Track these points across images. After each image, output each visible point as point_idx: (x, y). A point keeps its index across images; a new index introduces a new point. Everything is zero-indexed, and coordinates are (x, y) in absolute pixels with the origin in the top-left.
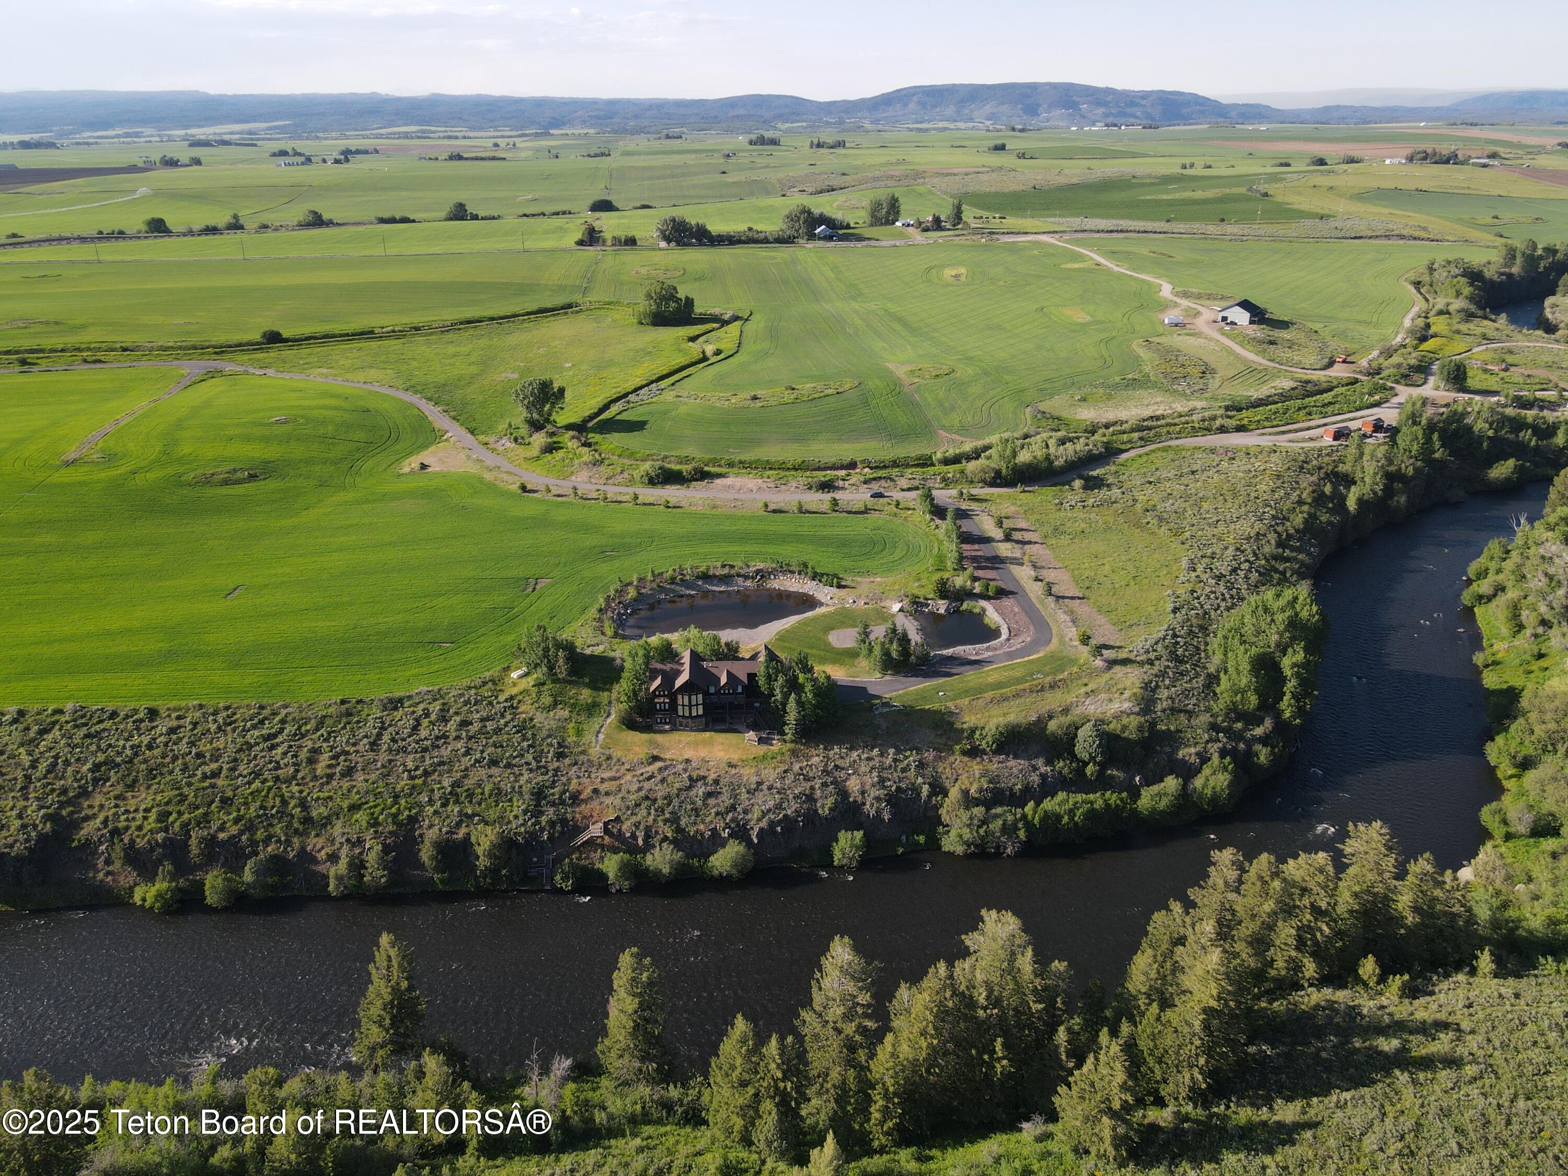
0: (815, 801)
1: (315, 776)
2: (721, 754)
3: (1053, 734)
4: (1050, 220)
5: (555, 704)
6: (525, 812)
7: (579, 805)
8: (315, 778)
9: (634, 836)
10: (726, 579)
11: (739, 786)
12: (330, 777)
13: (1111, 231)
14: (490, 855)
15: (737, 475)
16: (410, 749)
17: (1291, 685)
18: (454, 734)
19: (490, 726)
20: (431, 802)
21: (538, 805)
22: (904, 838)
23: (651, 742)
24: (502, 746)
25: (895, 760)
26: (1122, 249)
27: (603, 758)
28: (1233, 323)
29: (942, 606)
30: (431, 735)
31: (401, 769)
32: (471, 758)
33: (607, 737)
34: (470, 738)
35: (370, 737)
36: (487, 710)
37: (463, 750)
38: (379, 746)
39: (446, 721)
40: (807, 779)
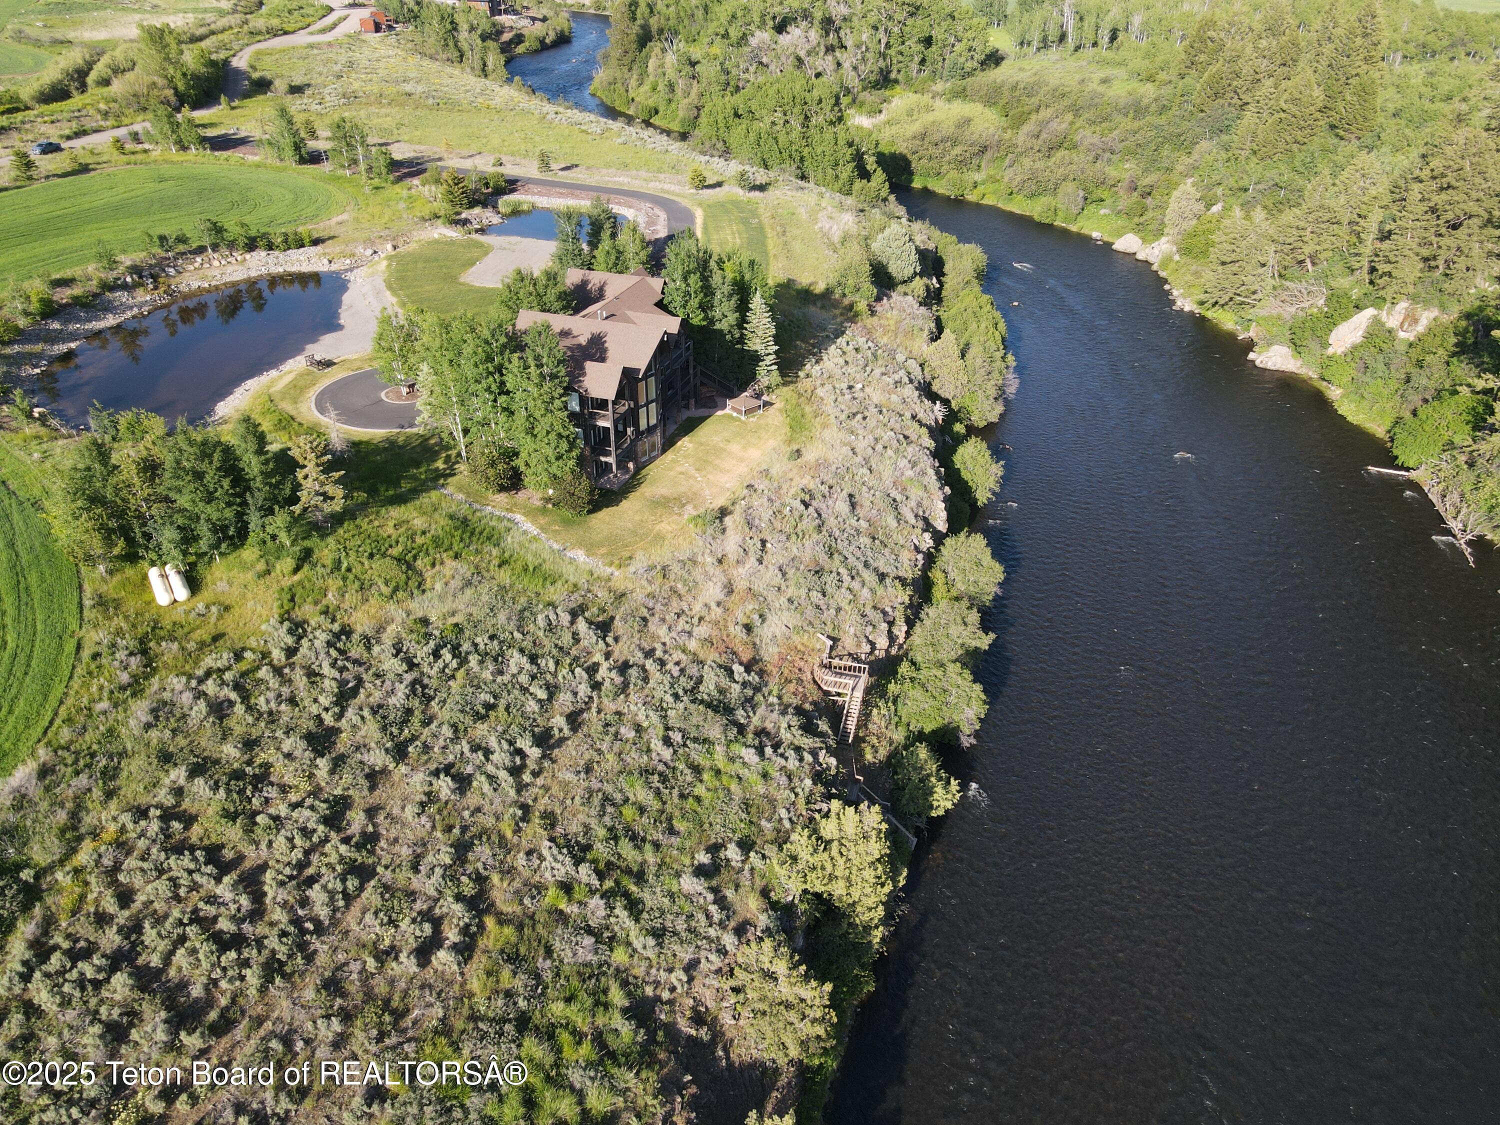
0: (906, 436)
2: (755, 454)
3: (871, 262)
5: (407, 566)
6: (757, 752)
7: (766, 672)
9: (873, 644)
11: (848, 470)
18: (349, 779)
19: (386, 696)
20: (603, 937)
21: (743, 727)
25: (856, 351)
27: (656, 578)
29: (484, 216)
30: (306, 832)
31: (407, 964)
32: (491, 778)
33: (590, 548)
34: (400, 752)
35: (133, 1015)
36: (300, 680)
37: (444, 786)
38: (209, 1002)
39: (262, 778)
40: (864, 418)
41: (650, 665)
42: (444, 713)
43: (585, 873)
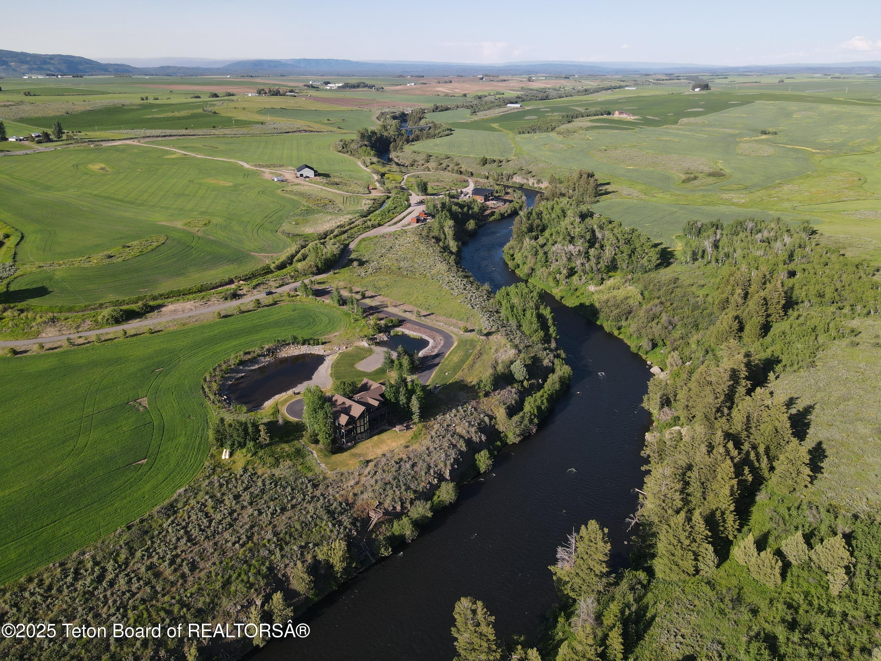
0: (456, 446)
1: (172, 583)
2: (394, 444)
3: (503, 373)
4: (116, 131)
5: (277, 460)
6: (334, 525)
7: (353, 507)
8: (173, 584)
9: (394, 508)
10: (254, 361)
11: (421, 455)
12: (183, 576)
13: (165, 136)
14: (343, 559)
15: (172, 303)
16: (220, 530)
17: (550, 322)
18: (238, 506)
19: (255, 491)
20: (271, 552)
21: (335, 518)
22: (491, 447)
23: (355, 455)
24: (276, 498)
25: (464, 411)
26: (190, 145)
27: (339, 476)
28: (307, 177)
29: (383, 337)
30: (224, 515)
31: (230, 544)
32: (267, 514)
33: (327, 464)
34: (251, 504)
35: (182, 538)
36: (240, 483)
37: (256, 513)
38: (195, 539)
39: (222, 502)
40: (443, 437)
41: (321, 498)
42: (265, 497)
43: (275, 539)
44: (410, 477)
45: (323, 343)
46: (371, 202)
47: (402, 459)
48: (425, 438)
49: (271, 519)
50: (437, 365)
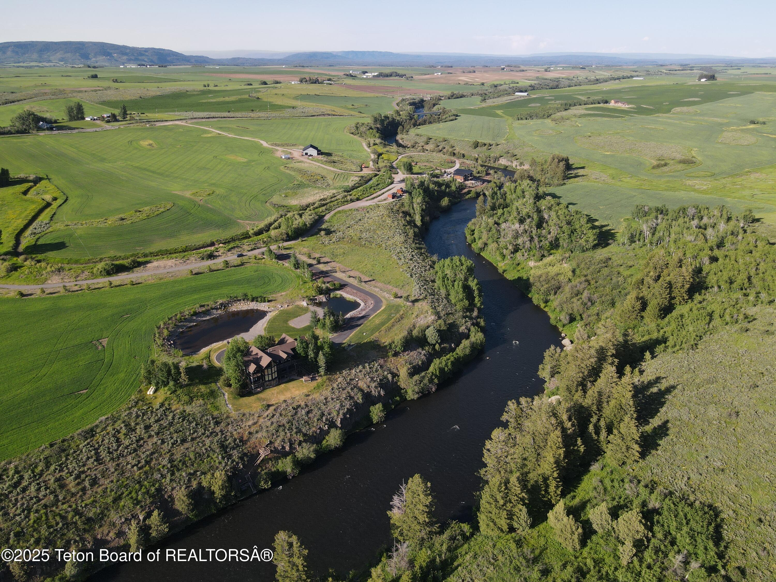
0: (353, 398)
1: (73, 494)
2: (297, 392)
3: (417, 337)
4: (171, 113)
5: (191, 399)
6: (223, 458)
7: (246, 444)
8: (73, 495)
9: (283, 448)
10: (207, 313)
11: (318, 403)
12: (84, 490)
13: (209, 118)
14: (223, 488)
15: (157, 260)
16: (125, 454)
17: (476, 293)
18: (146, 435)
19: (165, 423)
20: (163, 476)
21: (226, 452)
22: (390, 401)
23: (260, 399)
24: (180, 431)
25: (370, 368)
26: (227, 126)
27: (241, 416)
28: (311, 155)
29: (323, 298)
30: (132, 441)
31: (129, 466)
32: (168, 444)
33: (233, 405)
34: (157, 434)
35: (92, 457)
36: (154, 416)
37: (160, 442)
38: (102, 460)
39: (134, 430)
40: (343, 390)
41: (219, 434)
42: (172, 430)
43: (169, 465)
44: (303, 422)
45: (269, 301)
46: (358, 179)
47: (300, 406)
48: (326, 389)
49: (171, 448)
50: (360, 325)
